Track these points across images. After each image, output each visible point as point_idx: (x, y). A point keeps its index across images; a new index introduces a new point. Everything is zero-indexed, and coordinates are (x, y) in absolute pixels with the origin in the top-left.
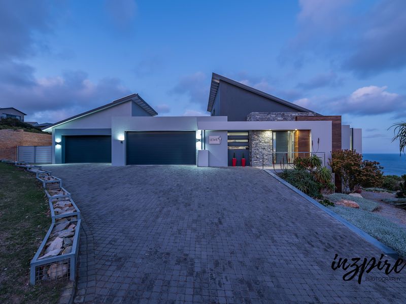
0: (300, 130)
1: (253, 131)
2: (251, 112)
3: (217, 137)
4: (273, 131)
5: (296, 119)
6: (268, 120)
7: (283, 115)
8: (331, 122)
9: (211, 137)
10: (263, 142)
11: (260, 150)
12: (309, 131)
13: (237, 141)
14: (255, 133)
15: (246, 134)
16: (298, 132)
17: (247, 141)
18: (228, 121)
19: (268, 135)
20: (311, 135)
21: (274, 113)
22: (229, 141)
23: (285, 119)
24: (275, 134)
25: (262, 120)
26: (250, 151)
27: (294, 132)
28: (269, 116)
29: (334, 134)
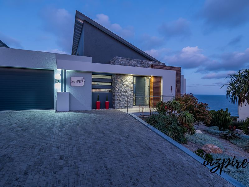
0: (155, 77)
1: (117, 74)
2: (115, 56)
3: (80, 78)
4: (134, 76)
5: (152, 67)
6: (130, 65)
7: (142, 63)
8: (175, 72)
9: (73, 78)
10: (125, 85)
11: (123, 93)
12: (160, 78)
13: (100, 83)
14: (119, 77)
15: (109, 77)
16: (153, 78)
17: (110, 84)
18: (92, 62)
19: (129, 80)
20: (162, 81)
21: (135, 60)
22: (93, 83)
23: (143, 66)
24: (135, 78)
25: (125, 64)
26: (113, 94)
27: (150, 78)
28: (130, 62)
29: (176, 81)
